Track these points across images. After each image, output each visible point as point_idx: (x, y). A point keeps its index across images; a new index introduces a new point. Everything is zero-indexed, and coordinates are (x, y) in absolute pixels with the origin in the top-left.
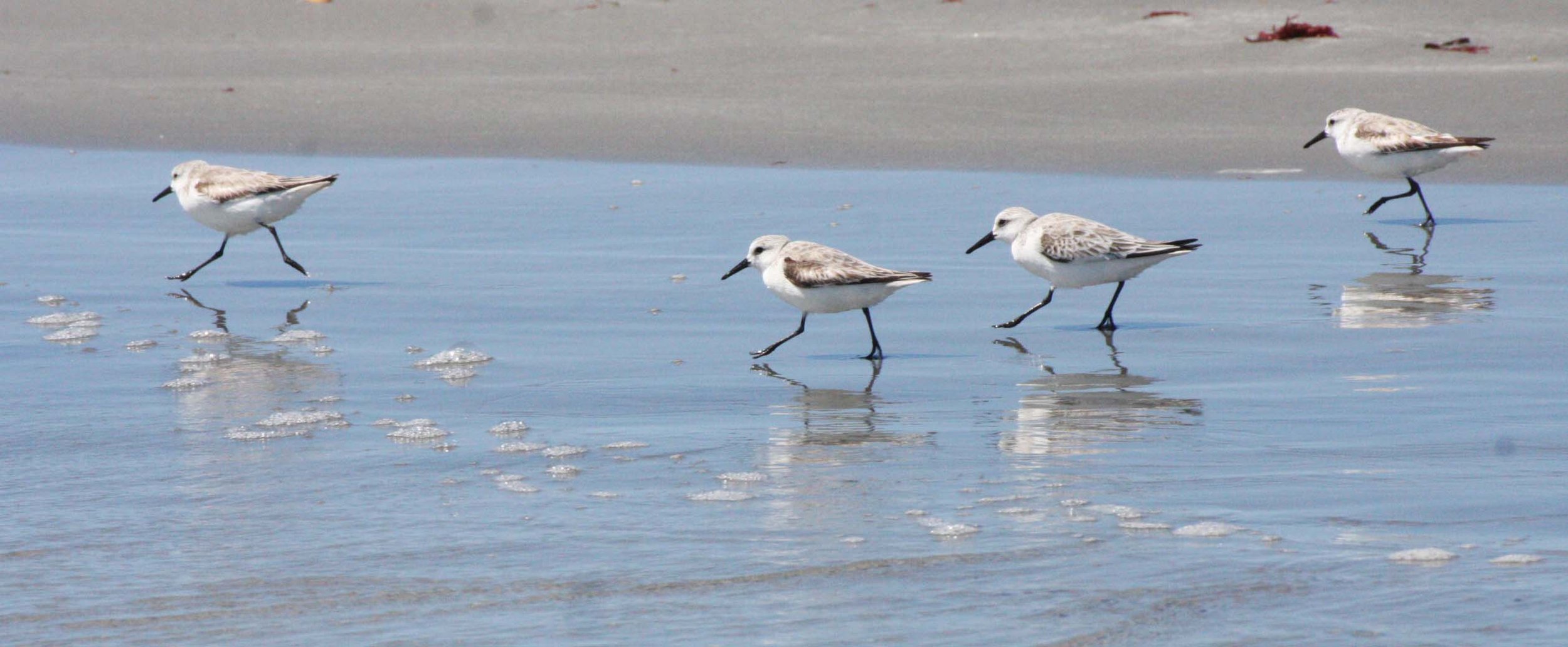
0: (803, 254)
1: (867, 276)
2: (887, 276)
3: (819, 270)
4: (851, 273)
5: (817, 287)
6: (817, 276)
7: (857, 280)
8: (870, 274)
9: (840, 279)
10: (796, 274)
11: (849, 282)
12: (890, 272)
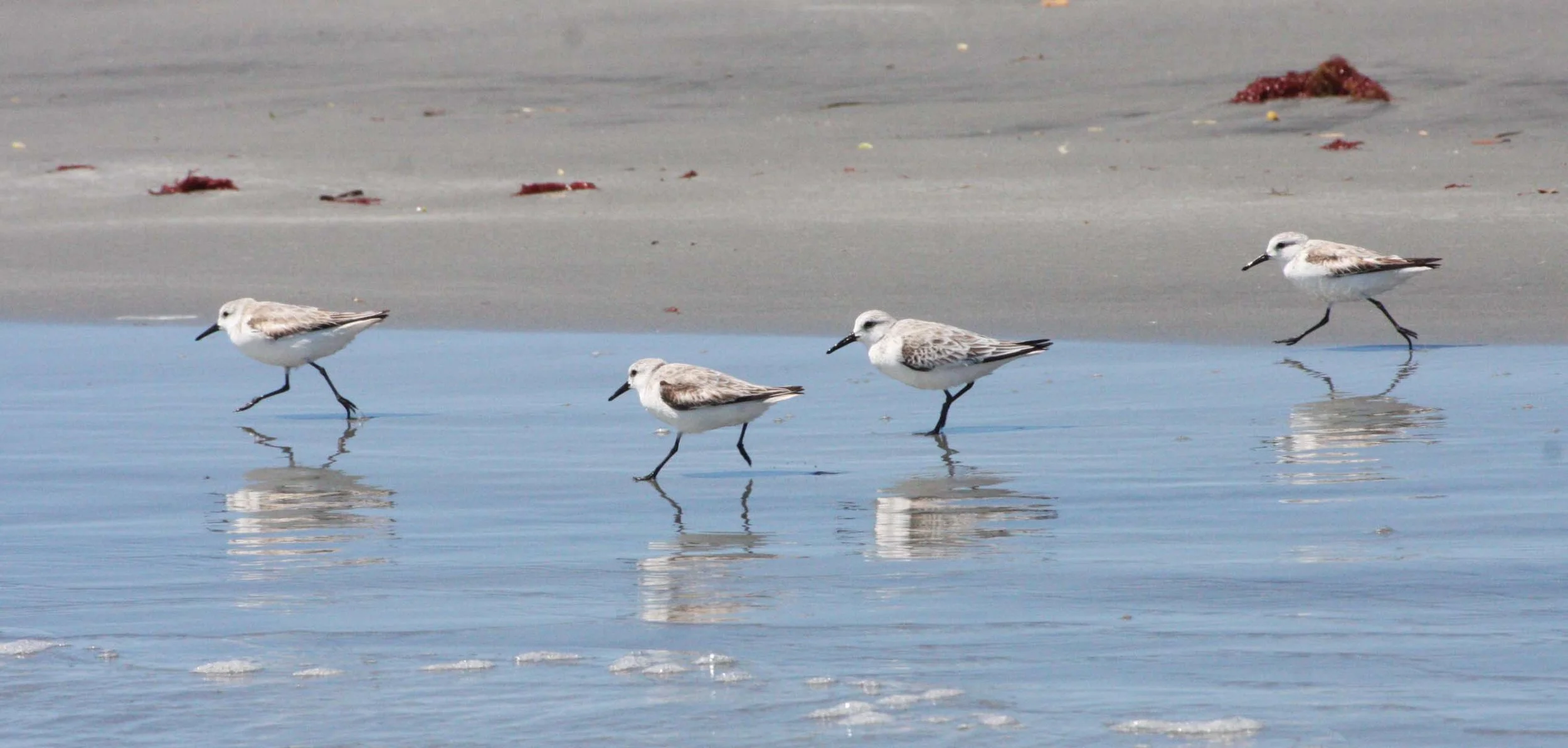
0: (677, 377)
1: (742, 395)
2: (760, 393)
3: (695, 392)
4: (725, 393)
5: (695, 409)
6: (694, 399)
7: (733, 400)
8: (745, 393)
9: (716, 399)
10: (673, 398)
11: (724, 402)
12: (763, 388)
